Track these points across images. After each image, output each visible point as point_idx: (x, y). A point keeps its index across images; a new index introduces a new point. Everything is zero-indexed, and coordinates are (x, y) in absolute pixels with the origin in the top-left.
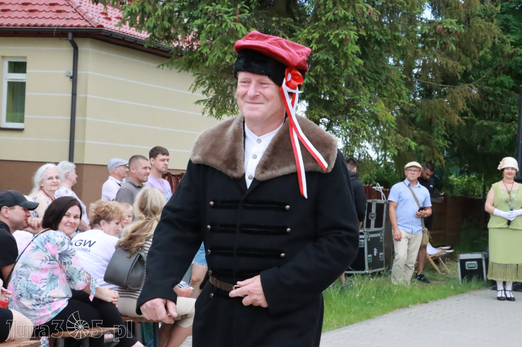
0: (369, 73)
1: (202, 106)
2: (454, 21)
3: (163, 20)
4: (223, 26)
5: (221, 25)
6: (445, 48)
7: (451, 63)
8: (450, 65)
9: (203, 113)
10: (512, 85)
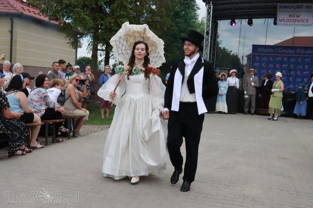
1: (69, 45)
2: (159, 18)
4: (81, 16)
5: (80, 16)
7: (156, 32)
9: (70, 47)
10: (173, 40)
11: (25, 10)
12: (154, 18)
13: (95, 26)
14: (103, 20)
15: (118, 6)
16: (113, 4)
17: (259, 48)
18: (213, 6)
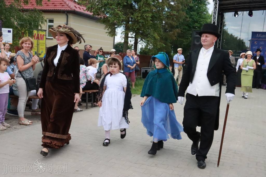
0: (152, 25)
1: (108, 34)
2: (175, 12)
3: (97, 10)
4: (115, 12)
5: (114, 12)
6: (173, 19)
7: (174, 23)
8: (173, 24)
9: (108, 35)
10: (188, 29)
11: (77, 8)
12: (172, 13)
13: (127, 19)
14: (132, 15)
15: (143, 4)
16: (140, 2)
17: (258, 34)
18: (219, 2)
